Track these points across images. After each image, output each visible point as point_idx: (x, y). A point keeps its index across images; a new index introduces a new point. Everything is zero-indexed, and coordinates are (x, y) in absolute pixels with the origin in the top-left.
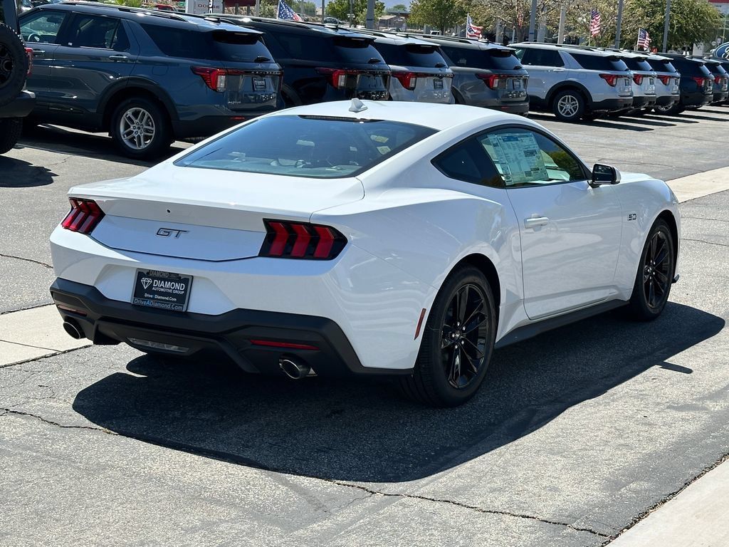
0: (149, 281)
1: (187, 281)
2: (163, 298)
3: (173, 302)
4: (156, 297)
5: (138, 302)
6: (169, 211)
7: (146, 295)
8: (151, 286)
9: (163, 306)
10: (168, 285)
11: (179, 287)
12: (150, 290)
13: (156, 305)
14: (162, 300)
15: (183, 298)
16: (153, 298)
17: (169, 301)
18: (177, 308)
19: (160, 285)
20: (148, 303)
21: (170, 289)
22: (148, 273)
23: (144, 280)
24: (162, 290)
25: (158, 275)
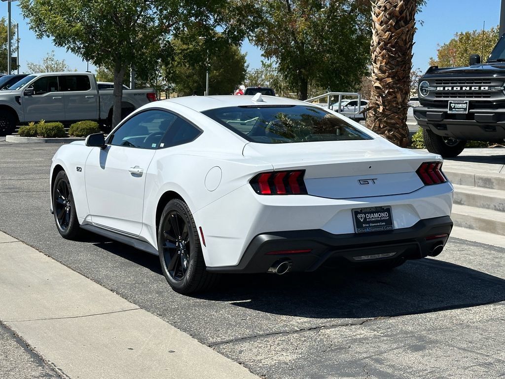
0: (363, 216)
1: (388, 210)
2: (376, 224)
3: (383, 225)
4: (371, 225)
5: (361, 231)
6: (370, 167)
7: (364, 225)
8: (365, 218)
9: (378, 229)
10: (376, 215)
11: (384, 215)
12: (365, 221)
13: (373, 230)
14: (376, 226)
15: (390, 222)
16: (369, 226)
17: (380, 225)
18: (388, 228)
19: (371, 217)
20: (368, 230)
21: (378, 217)
22: (361, 211)
23: (359, 216)
24: (373, 219)
25: (368, 210)
